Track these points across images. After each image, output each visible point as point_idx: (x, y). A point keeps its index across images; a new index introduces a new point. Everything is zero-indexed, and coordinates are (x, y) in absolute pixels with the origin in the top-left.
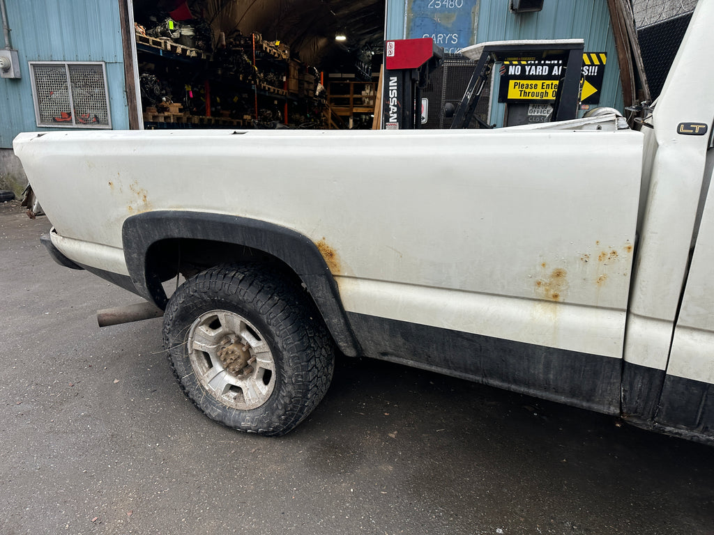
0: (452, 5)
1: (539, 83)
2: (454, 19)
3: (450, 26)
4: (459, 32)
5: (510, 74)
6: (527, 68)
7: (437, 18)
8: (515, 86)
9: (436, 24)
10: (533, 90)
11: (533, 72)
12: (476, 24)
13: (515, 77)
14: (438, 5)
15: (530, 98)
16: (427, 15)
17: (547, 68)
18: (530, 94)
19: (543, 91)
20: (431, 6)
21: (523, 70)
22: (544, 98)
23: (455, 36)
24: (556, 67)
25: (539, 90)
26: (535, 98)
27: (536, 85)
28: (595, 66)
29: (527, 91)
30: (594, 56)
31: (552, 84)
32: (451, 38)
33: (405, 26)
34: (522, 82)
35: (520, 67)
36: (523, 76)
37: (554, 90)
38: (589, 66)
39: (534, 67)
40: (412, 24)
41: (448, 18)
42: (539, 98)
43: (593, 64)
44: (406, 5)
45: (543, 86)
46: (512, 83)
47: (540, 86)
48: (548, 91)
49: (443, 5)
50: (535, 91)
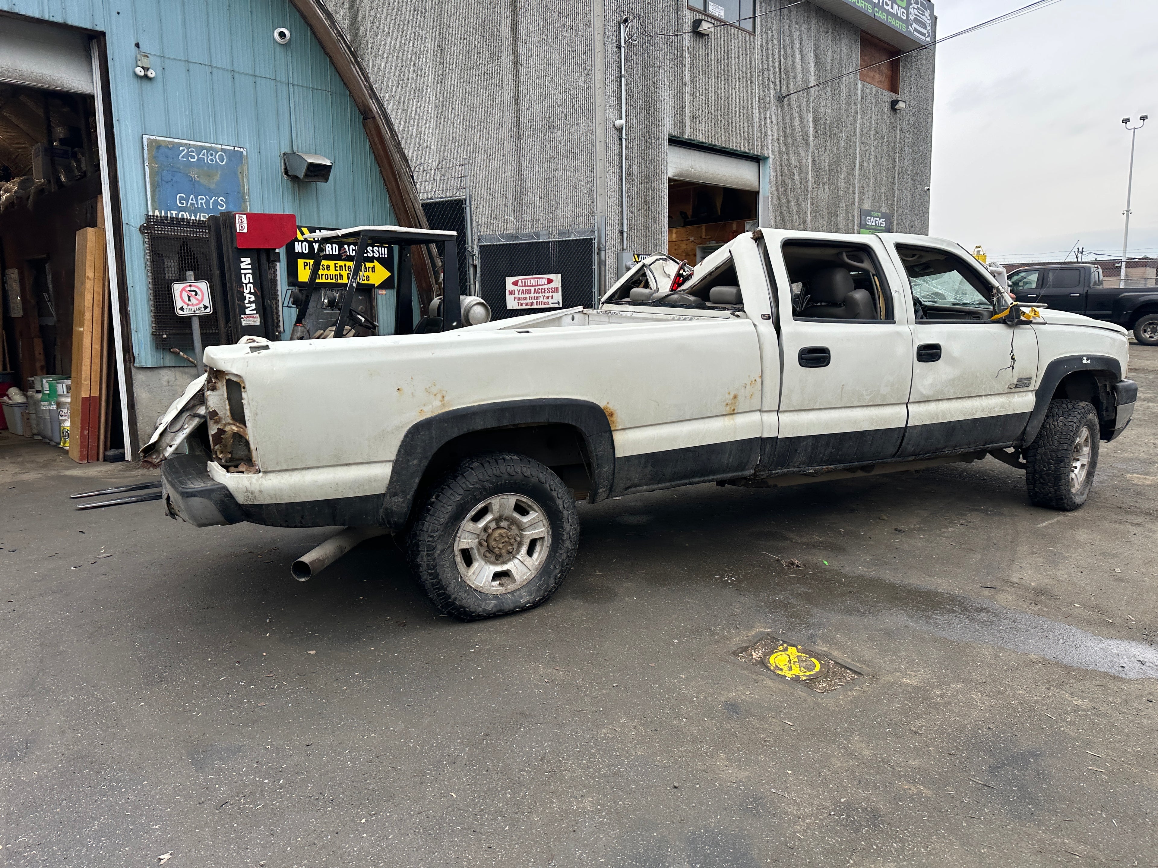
0: (212, 160)
1: (331, 263)
2: (217, 178)
3: (213, 186)
4: (227, 195)
5: (296, 251)
6: (316, 246)
7: (194, 174)
8: (305, 266)
9: (193, 183)
10: (326, 272)
12: (246, 188)
13: (302, 256)
14: (192, 156)
15: (324, 281)
16: (179, 168)
18: (324, 277)
19: (337, 273)
20: (183, 157)
21: (311, 248)
22: (339, 281)
23: (222, 200)
24: (348, 247)
25: (332, 272)
26: (329, 281)
27: (328, 266)
31: (345, 266)
32: (216, 203)
33: (148, 180)
34: (312, 262)
35: (306, 244)
36: (312, 255)
37: (348, 272)
40: (158, 178)
41: (209, 176)
42: (334, 281)
44: (146, 151)
45: (336, 267)
46: (301, 262)
47: (332, 267)
48: (342, 273)
49: (199, 159)
50: (329, 273)
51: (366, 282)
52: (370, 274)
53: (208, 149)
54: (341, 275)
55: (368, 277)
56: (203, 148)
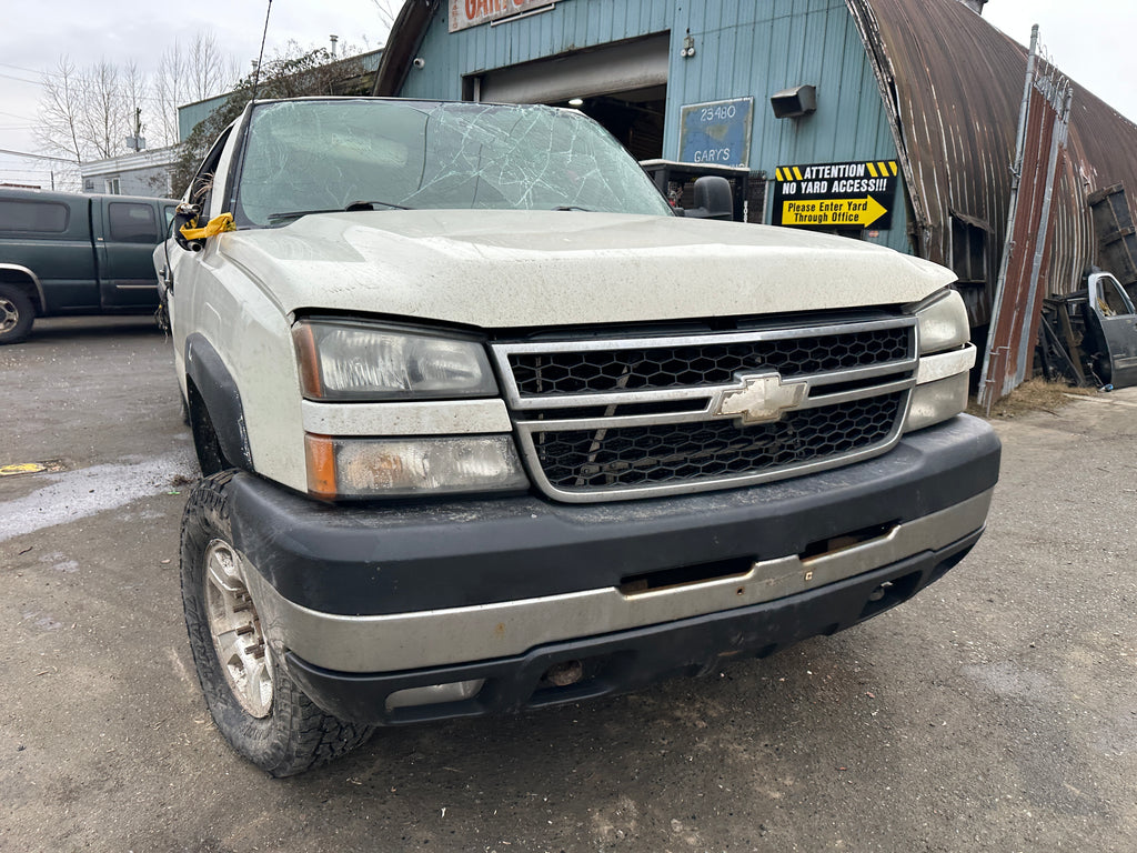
0: (724, 115)
1: (817, 203)
2: (725, 131)
3: (722, 139)
4: (731, 145)
5: (784, 193)
6: (803, 185)
7: (709, 131)
8: (790, 208)
9: (707, 139)
10: (810, 213)
11: (810, 190)
12: (749, 135)
13: (789, 197)
14: (710, 116)
15: (807, 222)
16: (700, 128)
17: (826, 183)
18: (807, 218)
19: (822, 213)
20: (703, 118)
21: (799, 188)
22: (823, 223)
23: (725, 151)
24: (836, 182)
25: (817, 212)
26: (812, 223)
27: (813, 206)
28: (884, 178)
29: (804, 214)
30: (882, 166)
31: (832, 205)
32: (721, 154)
33: (679, 143)
34: (798, 203)
35: (795, 184)
36: (799, 196)
37: (834, 211)
38: (876, 178)
39: (810, 183)
40: (685, 140)
41: (720, 130)
42: (817, 223)
43: (880, 176)
44: (681, 119)
45: (821, 207)
46: (786, 204)
47: (817, 208)
48: (827, 213)
49: (716, 117)
50: (813, 214)
51: (853, 222)
52: (860, 212)
53: (721, 106)
54: (826, 216)
55: (857, 216)
56: (718, 106)
